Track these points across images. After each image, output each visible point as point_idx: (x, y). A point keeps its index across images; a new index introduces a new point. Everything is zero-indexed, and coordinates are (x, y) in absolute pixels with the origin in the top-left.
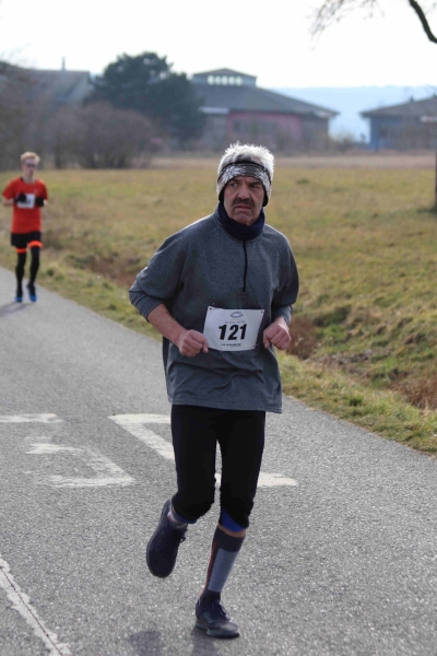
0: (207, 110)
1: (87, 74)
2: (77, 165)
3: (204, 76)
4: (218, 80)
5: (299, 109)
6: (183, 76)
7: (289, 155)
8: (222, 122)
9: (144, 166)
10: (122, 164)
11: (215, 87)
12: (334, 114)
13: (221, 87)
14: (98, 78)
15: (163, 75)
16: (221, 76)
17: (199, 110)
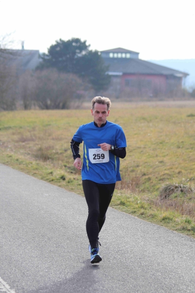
0: (111, 73)
1: (37, 52)
2: (37, 108)
3: (108, 52)
4: (116, 55)
5: (165, 72)
6: (96, 52)
7: (161, 100)
8: (118, 80)
9: (78, 108)
10: (64, 107)
11: (114, 59)
12: (186, 75)
13: (117, 59)
14: (44, 54)
15: (84, 53)
16: (118, 53)
17: (106, 73)
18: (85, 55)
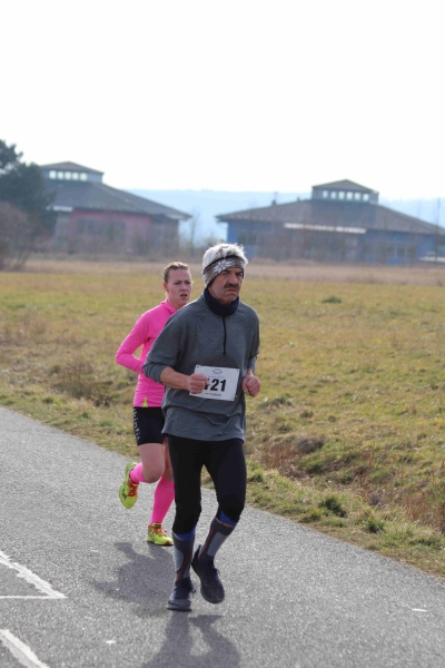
4: (61, 175)
5: (150, 210)
8: (66, 222)
11: (57, 181)
13: (64, 182)
15: (10, 167)
16: (64, 171)
17: (48, 208)
18: (13, 171)
